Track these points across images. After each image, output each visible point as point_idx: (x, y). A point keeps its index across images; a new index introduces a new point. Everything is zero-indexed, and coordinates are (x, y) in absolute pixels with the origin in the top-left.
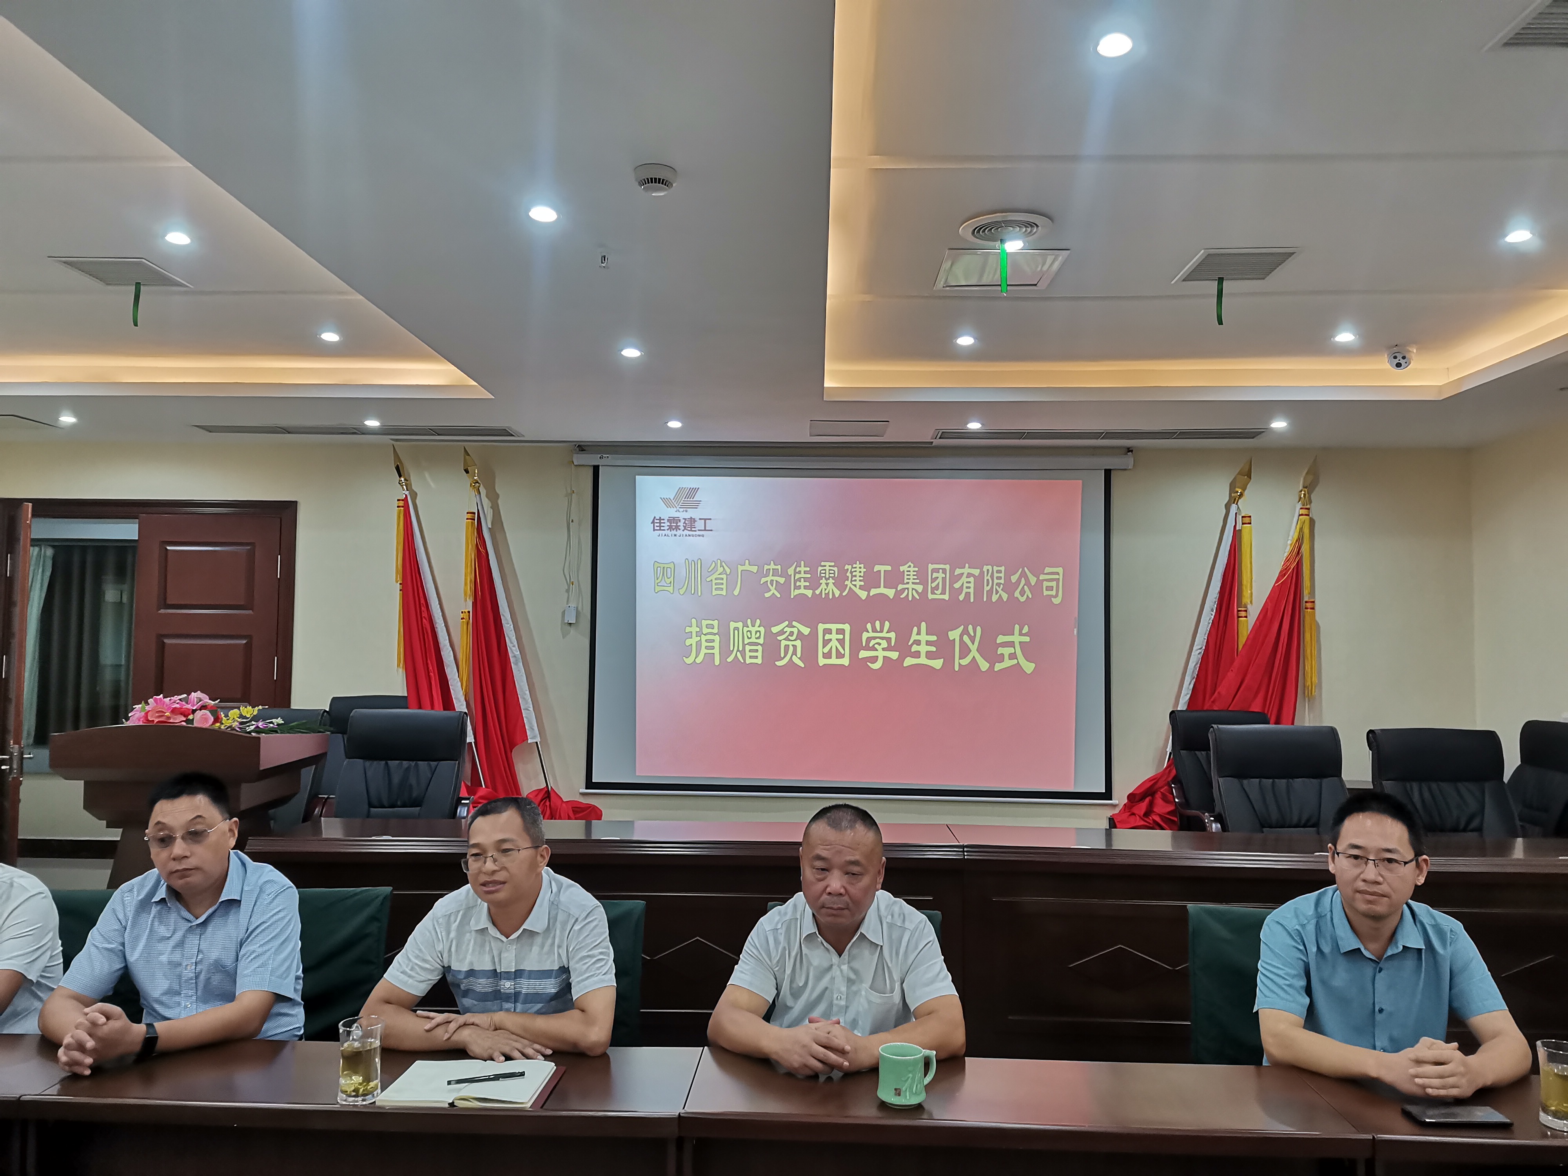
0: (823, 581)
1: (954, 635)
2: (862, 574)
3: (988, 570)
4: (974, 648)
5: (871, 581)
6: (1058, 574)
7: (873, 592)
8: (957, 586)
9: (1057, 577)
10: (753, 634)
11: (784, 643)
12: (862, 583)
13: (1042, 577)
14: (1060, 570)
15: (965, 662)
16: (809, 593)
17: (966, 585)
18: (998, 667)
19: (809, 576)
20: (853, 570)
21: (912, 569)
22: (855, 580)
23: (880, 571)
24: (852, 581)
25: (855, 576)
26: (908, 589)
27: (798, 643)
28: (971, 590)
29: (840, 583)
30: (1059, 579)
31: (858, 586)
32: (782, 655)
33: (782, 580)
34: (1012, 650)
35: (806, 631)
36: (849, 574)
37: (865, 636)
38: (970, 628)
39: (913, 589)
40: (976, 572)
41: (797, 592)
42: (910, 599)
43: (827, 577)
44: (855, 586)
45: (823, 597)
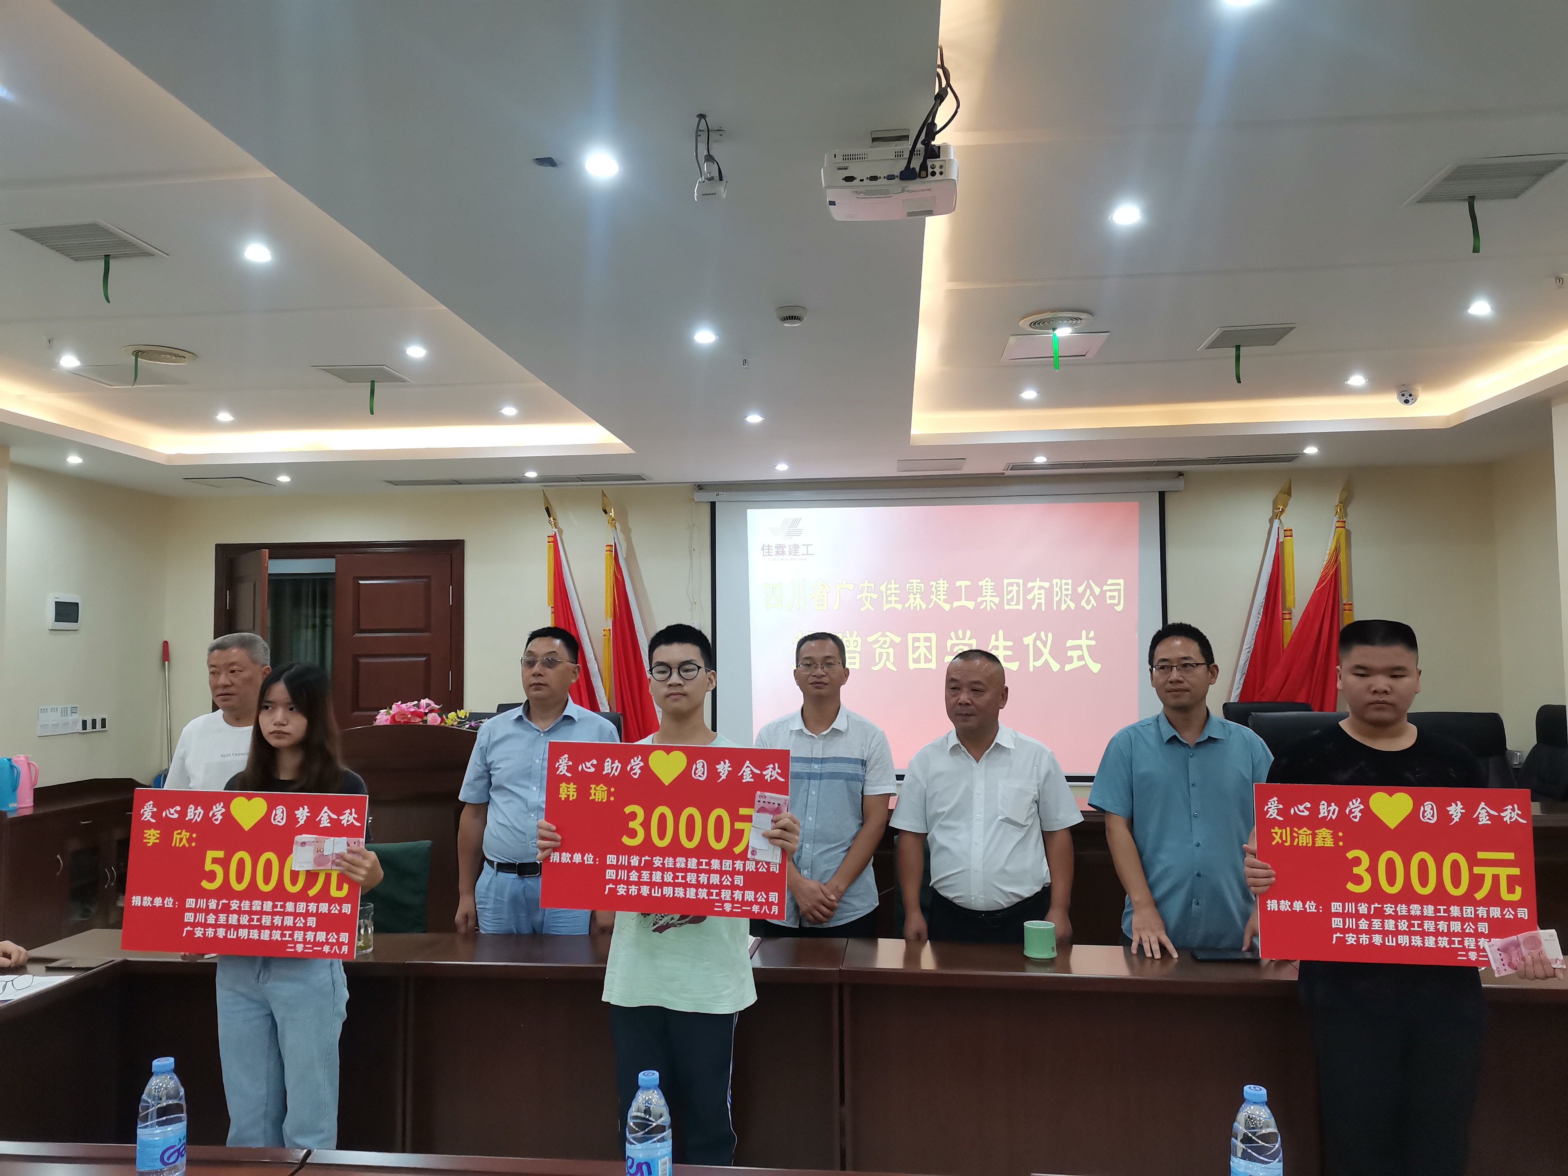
0: (911, 596)
1: (1028, 640)
2: (945, 589)
3: (1057, 583)
4: (1046, 651)
5: (953, 594)
6: (1119, 584)
7: (956, 604)
8: (1030, 597)
9: (1118, 587)
11: (878, 651)
12: (946, 597)
13: (1105, 588)
14: (1121, 581)
15: (1039, 664)
16: (899, 607)
17: (1037, 596)
18: (1068, 667)
19: (899, 592)
20: (938, 585)
21: (989, 583)
22: (940, 595)
23: (961, 586)
24: (936, 595)
25: (940, 591)
26: (986, 601)
27: (891, 651)
28: (1043, 601)
29: (926, 597)
30: (1120, 589)
33: (875, 596)
34: (1079, 653)
35: (898, 640)
36: (934, 589)
37: (949, 643)
38: (1042, 634)
39: (991, 601)
40: (1046, 585)
41: (889, 606)
42: (988, 609)
43: (915, 592)
44: (940, 599)
45: (912, 609)
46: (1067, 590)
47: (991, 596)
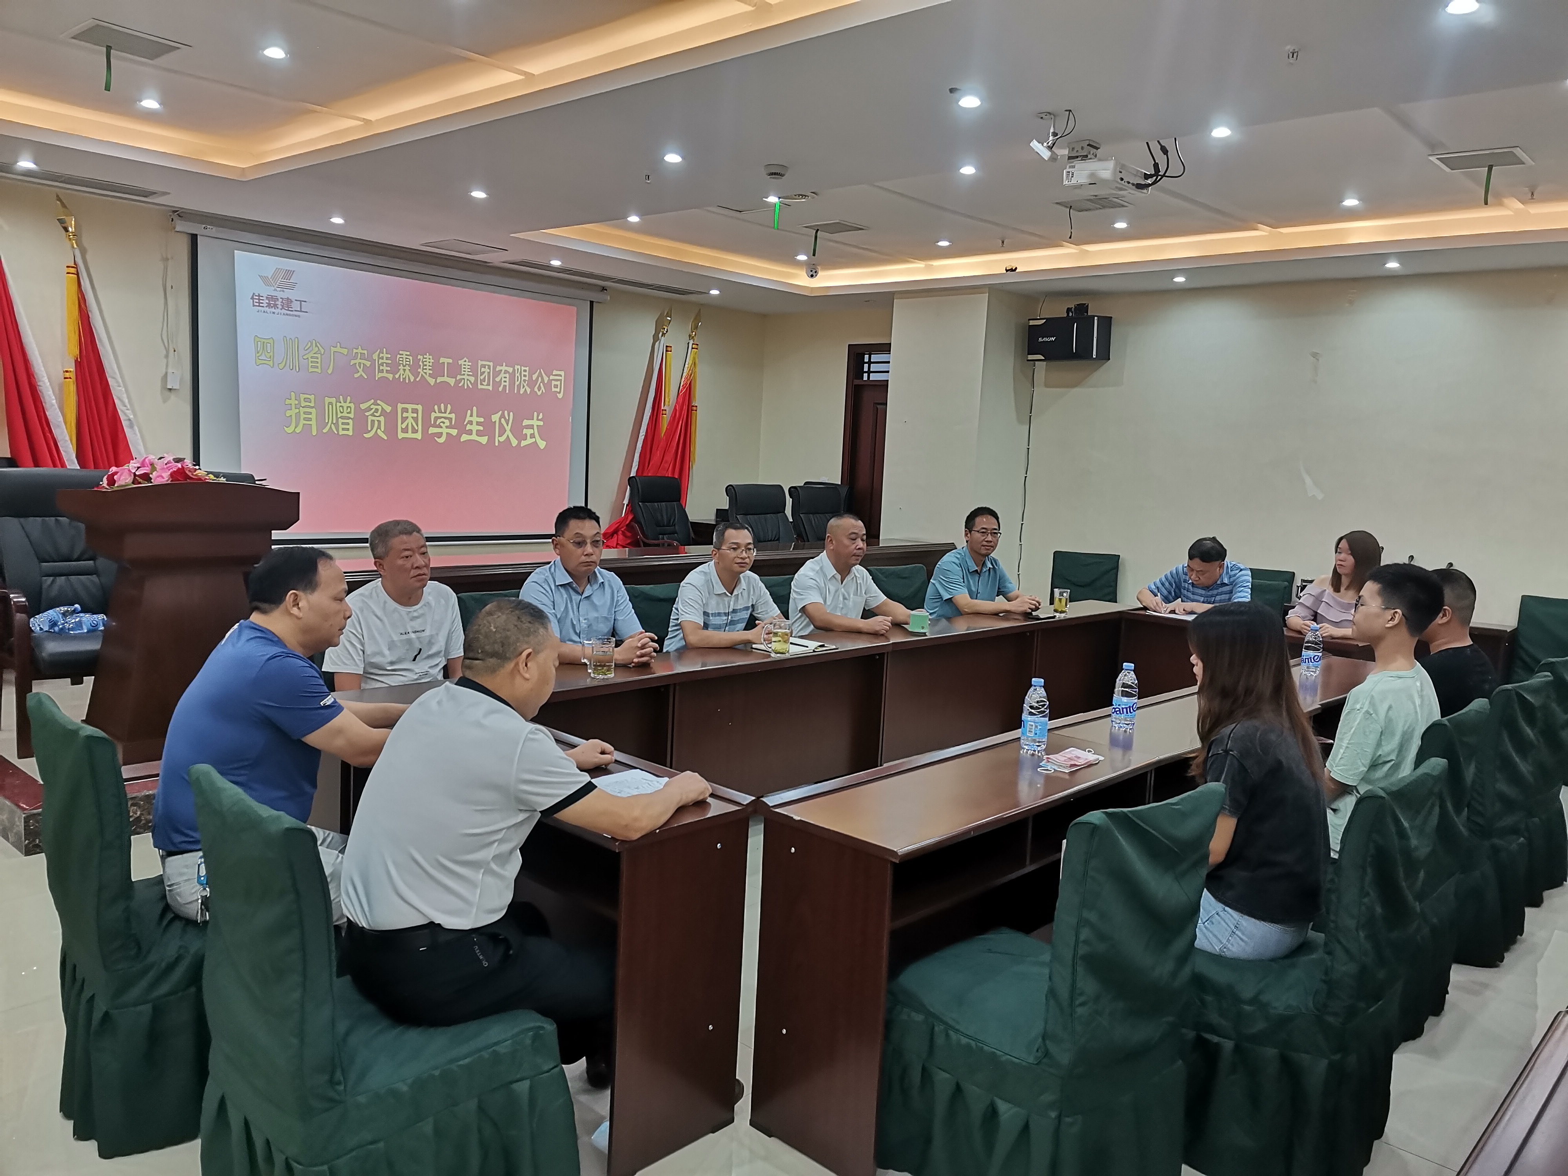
0: (401, 367)
1: (495, 418)
2: (431, 364)
3: (518, 369)
4: (508, 428)
5: (437, 370)
6: (561, 376)
7: (439, 380)
8: (498, 379)
9: (560, 378)
10: (345, 408)
11: (370, 418)
12: (431, 372)
13: (552, 377)
14: (562, 373)
15: (502, 439)
16: (390, 376)
17: (504, 379)
18: (523, 443)
19: (390, 362)
20: (424, 360)
21: (467, 363)
22: (426, 369)
23: (444, 363)
24: (423, 369)
25: (426, 365)
26: (464, 379)
27: (382, 419)
28: (507, 384)
29: (414, 370)
30: (561, 380)
31: (428, 374)
32: (369, 429)
33: (368, 364)
34: (531, 431)
35: (388, 409)
36: (421, 363)
37: (433, 415)
38: (506, 412)
39: (468, 380)
40: (510, 370)
41: (381, 375)
42: (466, 388)
43: (404, 364)
44: (426, 373)
45: (401, 380)
46: (525, 376)
47: (468, 375)
